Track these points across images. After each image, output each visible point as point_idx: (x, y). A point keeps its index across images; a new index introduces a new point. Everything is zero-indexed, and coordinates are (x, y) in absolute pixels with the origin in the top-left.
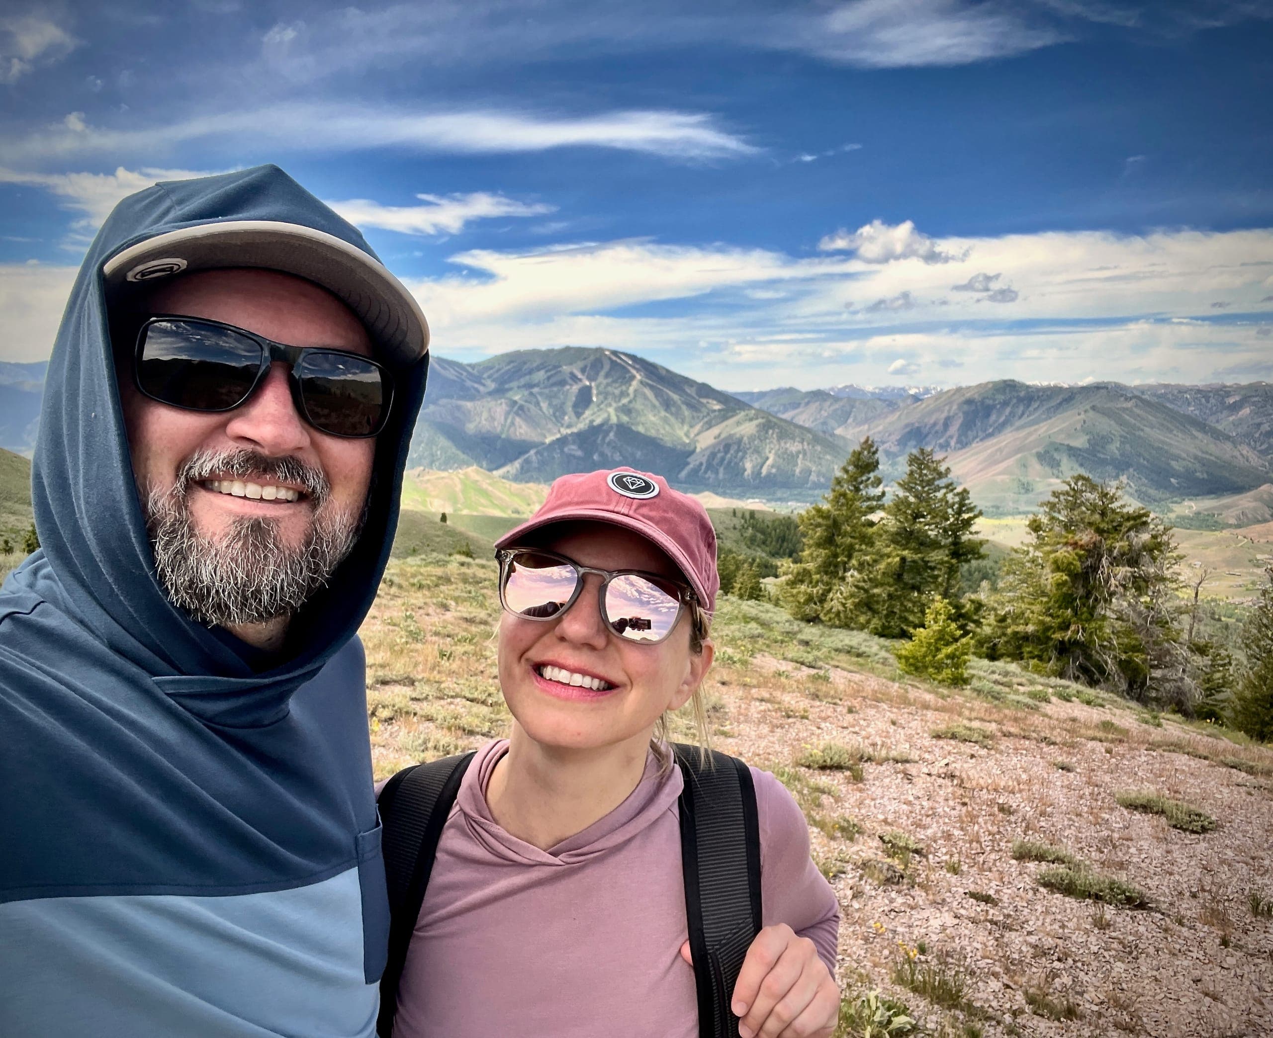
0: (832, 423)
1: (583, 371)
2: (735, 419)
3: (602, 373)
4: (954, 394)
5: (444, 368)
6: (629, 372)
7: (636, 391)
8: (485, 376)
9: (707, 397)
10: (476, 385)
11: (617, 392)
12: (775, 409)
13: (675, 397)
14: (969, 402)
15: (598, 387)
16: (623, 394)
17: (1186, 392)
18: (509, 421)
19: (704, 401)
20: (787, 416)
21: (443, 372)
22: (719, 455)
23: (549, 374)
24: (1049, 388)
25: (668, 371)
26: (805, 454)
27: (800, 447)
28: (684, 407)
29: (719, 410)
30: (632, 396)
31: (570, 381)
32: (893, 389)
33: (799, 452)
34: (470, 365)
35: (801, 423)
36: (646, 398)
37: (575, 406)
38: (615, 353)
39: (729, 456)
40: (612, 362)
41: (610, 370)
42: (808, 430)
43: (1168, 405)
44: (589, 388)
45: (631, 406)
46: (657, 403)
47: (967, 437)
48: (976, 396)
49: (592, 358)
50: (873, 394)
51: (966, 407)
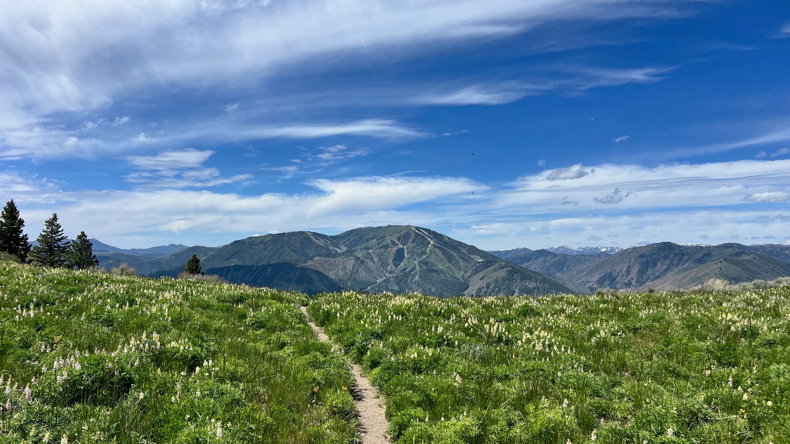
0: (553, 270)
1: (399, 239)
2: (493, 268)
3: (410, 240)
4: (632, 251)
5: (317, 239)
6: (426, 239)
7: (430, 250)
8: (341, 243)
9: (473, 254)
10: (335, 249)
11: (419, 251)
12: (517, 261)
13: (455, 254)
14: (642, 256)
15: (408, 248)
16: (423, 253)
17: (786, 250)
18: (355, 269)
19: (472, 256)
20: (524, 265)
21: (316, 241)
22: (483, 290)
23: (379, 241)
24: (693, 248)
25: (449, 238)
26: (538, 289)
27: (535, 285)
28: (460, 260)
29: (482, 262)
30: (428, 254)
31: (391, 246)
32: (591, 248)
33: (535, 288)
34: (331, 237)
35: (534, 270)
36: (437, 255)
37: (394, 260)
38: (417, 228)
39: (490, 290)
40: (416, 233)
41: (415, 238)
42: (539, 274)
43: (775, 258)
44: (403, 249)
45: (428, 260)
46: (444, 258)
47: (642, 279)
48: (646, 252)
49: (404, 231)
50: (578, 252)
51: (641, 260)
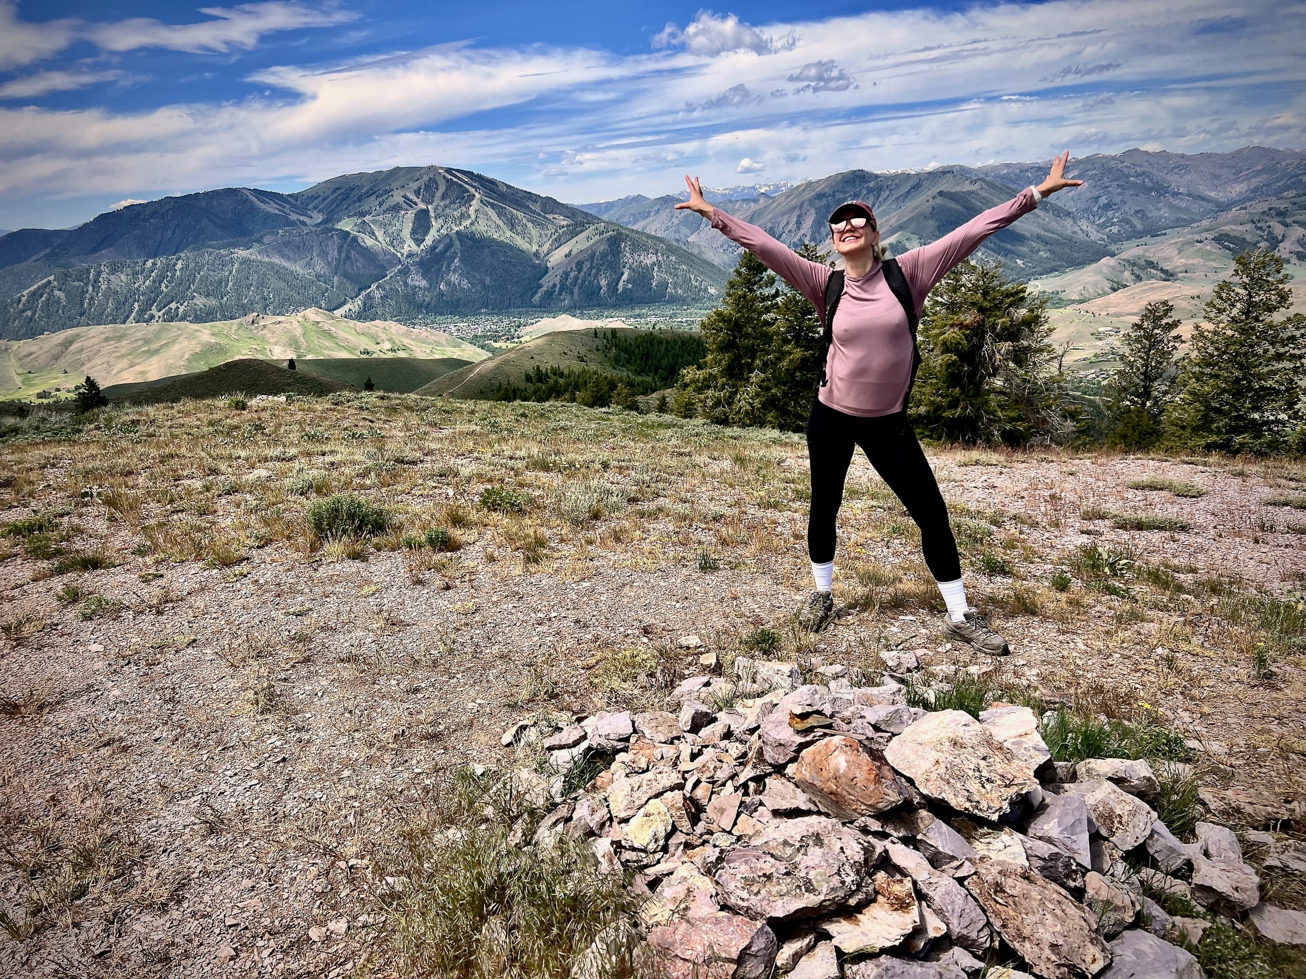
0: (684, 230)
1: (417, 193)
2: (585, 234)
3: (439, 194)
4: (804, 190)
5: (263, 202)
6: (467, 191)
7: (476, 211)
8: (310, 207)
9: (552, 212)
10: (302, 218)
11: (457, 214)
12: (626, 220)
13: (520, 215)
14: (820, 196)
15: (435, 209)
16: (463, 216)
17: (1027, 171)
18: (343, 255)
19: (550, 216)
20: (637, 227)
21: (263, 206)
22: (572, 275)
23: (380, 199)
24: (897, 176)
25: (508, 187)
26: (660, 267)
27: (654, 259)
28: (530, 225)
29: (568, 226)
30: (473, 217)
31: (405, 206)
32: (744, 189)
33: (654, 264)
34: (291, 196)
35: (653, 233)
36: (489, 219)
37: (414, 232)
38: (449, 170)
39: (582, 274)
40: (447, 180)
41: (447, 190)
42: (661, 240)
43: (1011, 185)
44: (426, 212)
45: (473, 228)
46: (501, 223)
47: (820, 234)
48: (827, 190)
49: (426, 178)
50: (723, 196)
51: (818, 203)
